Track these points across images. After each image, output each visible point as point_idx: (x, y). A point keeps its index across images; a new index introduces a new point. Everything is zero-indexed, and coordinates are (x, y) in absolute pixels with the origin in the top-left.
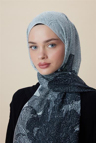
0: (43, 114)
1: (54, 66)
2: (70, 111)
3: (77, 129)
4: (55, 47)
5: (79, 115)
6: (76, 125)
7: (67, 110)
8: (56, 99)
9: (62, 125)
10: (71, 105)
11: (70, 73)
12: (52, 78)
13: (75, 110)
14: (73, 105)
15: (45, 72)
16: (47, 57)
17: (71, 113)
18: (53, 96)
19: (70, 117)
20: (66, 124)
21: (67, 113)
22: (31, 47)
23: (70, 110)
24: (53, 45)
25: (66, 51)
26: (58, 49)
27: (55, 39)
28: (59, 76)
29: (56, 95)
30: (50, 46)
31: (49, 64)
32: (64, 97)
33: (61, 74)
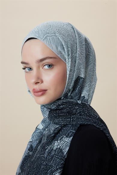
2: (56, 150)
4: (53, 68)
5: (65, 156)
6: (57, 169)
7: (51, 148)
9: (42, 167)
10: (59, 141)
11: (79, 102)
13: (61, 149)
14: (62, 142)
16: (42, 82)
17: (55, 153)
18: (49, 130)
19: (52, 158)
20: (46, 167)
21: (50, 152)
23: (55, 148)
24: (50, 66)
25: (68, 73)
27: (51, 58)
28: (62, 105)
30: (46, 67)
33: (65, 102)
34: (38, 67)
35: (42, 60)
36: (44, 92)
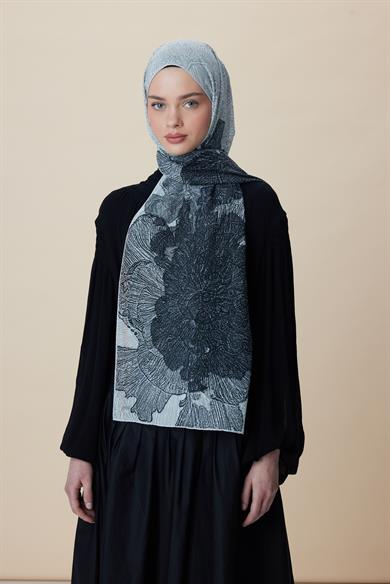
0: (180, 224)
1: (192, 140)
2: (229, 216)
3: (243, 243)
4: (197, 107)
5: (243, 221)
6: (241, 237)
7: (222, 213)
8: (201, 198)
9: (218, 237)
10: (229, 205)
11: (218, 152)
12: (188, 160)
13: (235, 214)
14: (232, 205)
15: (176, 149)
16: (183, 125)
18: (193, 193)
19: (228, 225)
20: (223, 236)
21: (223, 218)
22: (153, 105)
23: (227, 213)
24: (191, 103)
25: (213, 114)
26: (201, 111)
27: (197, 94)
28: (201, 157)
29: (197, 190)
30: (187, 105)
31: (185, 136)
32: (213, 193)
34: (178, 106)
35: (185, 97)
36: (183, 137)
